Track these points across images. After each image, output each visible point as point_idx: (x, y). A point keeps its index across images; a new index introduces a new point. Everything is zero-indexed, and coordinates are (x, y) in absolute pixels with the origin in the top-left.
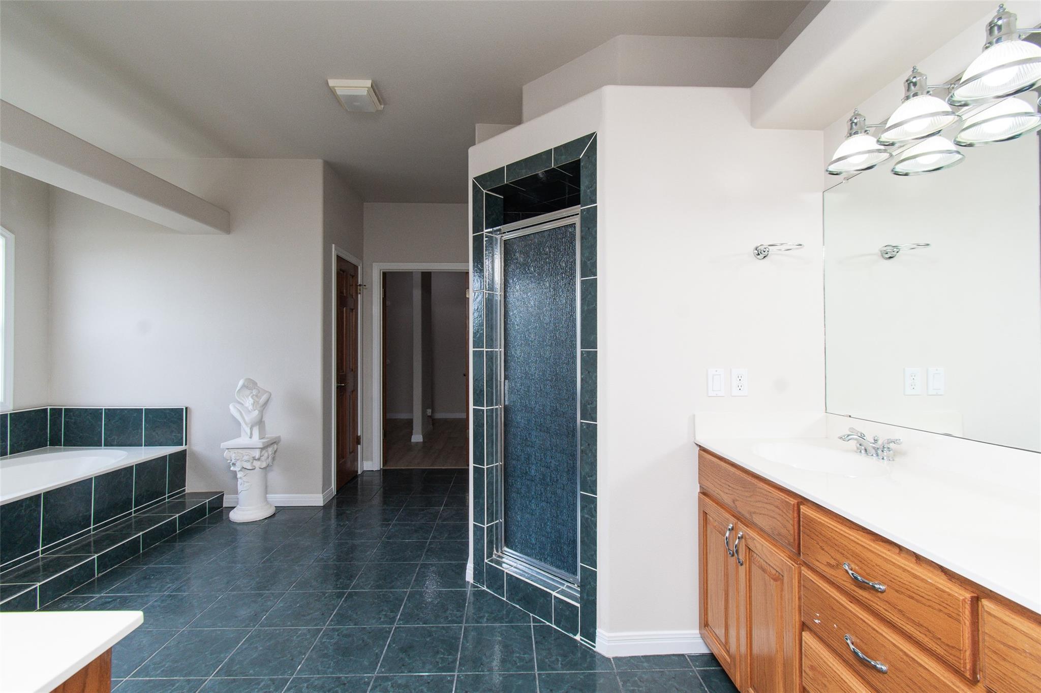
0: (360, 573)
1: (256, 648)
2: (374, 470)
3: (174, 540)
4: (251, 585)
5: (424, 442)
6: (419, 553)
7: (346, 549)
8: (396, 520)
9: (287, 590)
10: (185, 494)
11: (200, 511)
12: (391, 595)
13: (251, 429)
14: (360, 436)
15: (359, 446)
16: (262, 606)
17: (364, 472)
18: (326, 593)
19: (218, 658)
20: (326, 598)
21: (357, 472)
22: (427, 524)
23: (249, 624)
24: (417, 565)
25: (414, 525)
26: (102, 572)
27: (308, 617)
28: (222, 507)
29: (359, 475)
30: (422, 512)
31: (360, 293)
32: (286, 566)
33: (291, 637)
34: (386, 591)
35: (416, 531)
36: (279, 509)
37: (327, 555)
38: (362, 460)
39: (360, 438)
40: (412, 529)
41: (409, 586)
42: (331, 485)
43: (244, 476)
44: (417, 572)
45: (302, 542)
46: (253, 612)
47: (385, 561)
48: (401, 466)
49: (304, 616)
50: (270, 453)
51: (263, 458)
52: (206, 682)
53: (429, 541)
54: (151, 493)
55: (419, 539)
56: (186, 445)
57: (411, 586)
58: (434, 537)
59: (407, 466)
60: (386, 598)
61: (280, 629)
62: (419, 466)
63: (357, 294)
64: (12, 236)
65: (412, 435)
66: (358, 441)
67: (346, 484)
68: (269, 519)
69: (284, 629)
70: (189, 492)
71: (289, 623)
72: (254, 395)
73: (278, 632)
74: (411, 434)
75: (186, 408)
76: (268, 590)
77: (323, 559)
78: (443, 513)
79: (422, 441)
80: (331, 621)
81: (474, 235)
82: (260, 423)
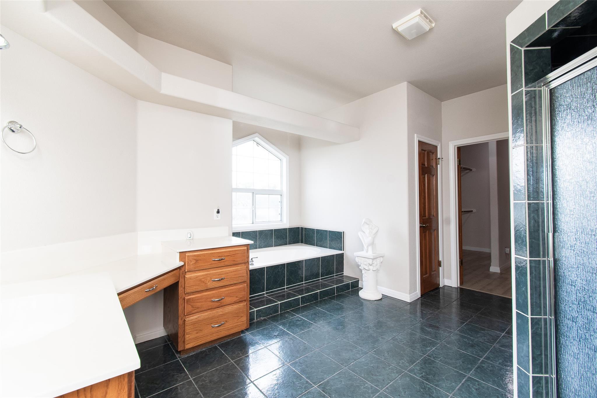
0: (418, 362)
1: (341, 381)
2: (453, 286)
3: (333, 298)
4: (353, 339)
5: (501, 273)
6: (470, 366)
7: (414, 339)
8: (458, 331)
9: (370, 352)
10: (343, 276)
11: (347, 286)
12: (435, 392)
13: (367, 247)
14: (441, 261)
15: (440, 268)
16: (354, 355)
17: (444, 286)
18: (391, 365)
19: (323, 376)
20: (389, 369)
21: (439, 285)
22: (485, 343)
23: (344, 364)
24: (465, 376)
25: (472, 341)
26: (303, 305)
27: (375, 377)
28: (358, 287)
29: (441, 287)
30: (482, 332)
31: (439, 164)
32: (375, 335)
33: (361, 385)
34: (432, 386)
35: (472, 346)
36: (384, 297)
37: (401, 338)
38: (444, 278)
39: (441, 262)
40: (469, 343)
41: (452, 391)
42: (417, 291)
43: (365, 273)
44: (462, 382)
45: (389, 323)
46: (348, 357)
47: (439, 361)
48: (476, 288)
49: (372, 375)
50: (378, 263)
51: (374, 265)
52: (313, 388)
53: (482, 359)
54: (328, 272)
55: (473, 354)
56: (343, 251)
57: (453, 392)
58: (488, 358)
59: (480, 290)
60: (430, 392)
61: (357, 377)
62: (491, 292)
63: (437, 165)
64: (288, 157)
65: (491, 266)
66: (439, 264)
67: (430, 291)
68: (377, 301)
69: (359, 377)
70: (345, 275)
71: (363, 375)
72: (370, 228)
73: (355, 377)
74: (489, 265)
75: (343, 232)
76: (361, 347)
77: (397, 339)
78: (503, 339)
79: (499, 272)
80: (387, 388)
81: (513, 94)
82: (372, 244)
